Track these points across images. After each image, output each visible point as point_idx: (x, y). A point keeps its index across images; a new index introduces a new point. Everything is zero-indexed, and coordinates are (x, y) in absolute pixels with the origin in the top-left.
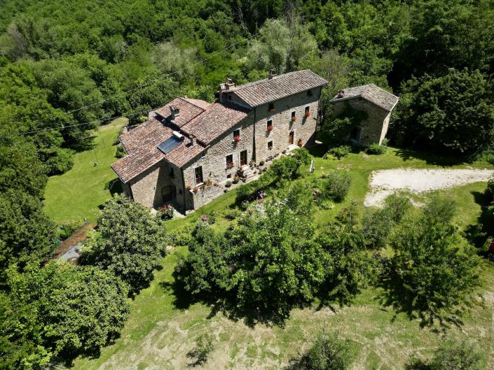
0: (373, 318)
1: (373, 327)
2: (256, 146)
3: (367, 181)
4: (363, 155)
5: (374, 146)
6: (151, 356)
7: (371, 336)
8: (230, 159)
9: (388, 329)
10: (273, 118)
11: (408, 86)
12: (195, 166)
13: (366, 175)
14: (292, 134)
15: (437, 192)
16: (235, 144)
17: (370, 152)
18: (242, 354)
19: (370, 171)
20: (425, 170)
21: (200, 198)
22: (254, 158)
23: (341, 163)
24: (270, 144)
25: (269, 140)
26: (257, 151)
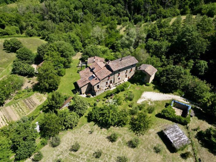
0: (127, 130)
1: (126, 132)
2: (115, 79)
3: (141, 95)
4: (144, 85)
5: (147, 84)
7: (125, 134)
8: (107, 83)
9: (129, 133)
10: (120, 73)
11: (172, 57)
12: (97, 85)
13: (142, 92)
14: (126, 75)
15: (157, 101)
16: (108, 79)
17: (146, 85)
18: (99, 133)
19: (143, 91)
20: (158, 93)
21: (98, 93)
22: (114, 82)
23: (137, 87)
24: (119, 78)
25: (119, 77)
26: (115, 80)
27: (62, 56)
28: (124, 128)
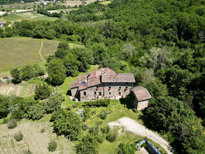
0: (72, 147)
1: (69, 148)
2: (105, 92)
3: (119, 118)
6: (39, 126)
7: (67, 149)
8: (95, 93)
9: (71, 151)
10: (112, 87)
12: (84, 91)
13: (122, 116)
14: (120, 93)
16: (97, 90)
19: (125, 116)
20: (140, 125)
21: (82, 100)
22: (104, 95)
23: (123, 109)
24: (110, 93)
26: (105, 94)
27: (79, 59)
28: (72, 142)
